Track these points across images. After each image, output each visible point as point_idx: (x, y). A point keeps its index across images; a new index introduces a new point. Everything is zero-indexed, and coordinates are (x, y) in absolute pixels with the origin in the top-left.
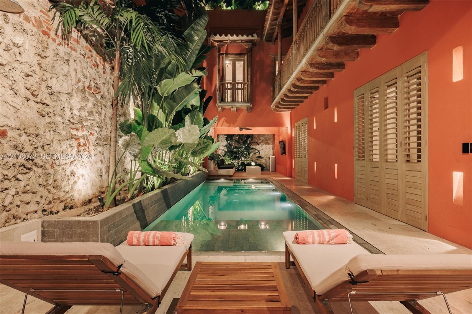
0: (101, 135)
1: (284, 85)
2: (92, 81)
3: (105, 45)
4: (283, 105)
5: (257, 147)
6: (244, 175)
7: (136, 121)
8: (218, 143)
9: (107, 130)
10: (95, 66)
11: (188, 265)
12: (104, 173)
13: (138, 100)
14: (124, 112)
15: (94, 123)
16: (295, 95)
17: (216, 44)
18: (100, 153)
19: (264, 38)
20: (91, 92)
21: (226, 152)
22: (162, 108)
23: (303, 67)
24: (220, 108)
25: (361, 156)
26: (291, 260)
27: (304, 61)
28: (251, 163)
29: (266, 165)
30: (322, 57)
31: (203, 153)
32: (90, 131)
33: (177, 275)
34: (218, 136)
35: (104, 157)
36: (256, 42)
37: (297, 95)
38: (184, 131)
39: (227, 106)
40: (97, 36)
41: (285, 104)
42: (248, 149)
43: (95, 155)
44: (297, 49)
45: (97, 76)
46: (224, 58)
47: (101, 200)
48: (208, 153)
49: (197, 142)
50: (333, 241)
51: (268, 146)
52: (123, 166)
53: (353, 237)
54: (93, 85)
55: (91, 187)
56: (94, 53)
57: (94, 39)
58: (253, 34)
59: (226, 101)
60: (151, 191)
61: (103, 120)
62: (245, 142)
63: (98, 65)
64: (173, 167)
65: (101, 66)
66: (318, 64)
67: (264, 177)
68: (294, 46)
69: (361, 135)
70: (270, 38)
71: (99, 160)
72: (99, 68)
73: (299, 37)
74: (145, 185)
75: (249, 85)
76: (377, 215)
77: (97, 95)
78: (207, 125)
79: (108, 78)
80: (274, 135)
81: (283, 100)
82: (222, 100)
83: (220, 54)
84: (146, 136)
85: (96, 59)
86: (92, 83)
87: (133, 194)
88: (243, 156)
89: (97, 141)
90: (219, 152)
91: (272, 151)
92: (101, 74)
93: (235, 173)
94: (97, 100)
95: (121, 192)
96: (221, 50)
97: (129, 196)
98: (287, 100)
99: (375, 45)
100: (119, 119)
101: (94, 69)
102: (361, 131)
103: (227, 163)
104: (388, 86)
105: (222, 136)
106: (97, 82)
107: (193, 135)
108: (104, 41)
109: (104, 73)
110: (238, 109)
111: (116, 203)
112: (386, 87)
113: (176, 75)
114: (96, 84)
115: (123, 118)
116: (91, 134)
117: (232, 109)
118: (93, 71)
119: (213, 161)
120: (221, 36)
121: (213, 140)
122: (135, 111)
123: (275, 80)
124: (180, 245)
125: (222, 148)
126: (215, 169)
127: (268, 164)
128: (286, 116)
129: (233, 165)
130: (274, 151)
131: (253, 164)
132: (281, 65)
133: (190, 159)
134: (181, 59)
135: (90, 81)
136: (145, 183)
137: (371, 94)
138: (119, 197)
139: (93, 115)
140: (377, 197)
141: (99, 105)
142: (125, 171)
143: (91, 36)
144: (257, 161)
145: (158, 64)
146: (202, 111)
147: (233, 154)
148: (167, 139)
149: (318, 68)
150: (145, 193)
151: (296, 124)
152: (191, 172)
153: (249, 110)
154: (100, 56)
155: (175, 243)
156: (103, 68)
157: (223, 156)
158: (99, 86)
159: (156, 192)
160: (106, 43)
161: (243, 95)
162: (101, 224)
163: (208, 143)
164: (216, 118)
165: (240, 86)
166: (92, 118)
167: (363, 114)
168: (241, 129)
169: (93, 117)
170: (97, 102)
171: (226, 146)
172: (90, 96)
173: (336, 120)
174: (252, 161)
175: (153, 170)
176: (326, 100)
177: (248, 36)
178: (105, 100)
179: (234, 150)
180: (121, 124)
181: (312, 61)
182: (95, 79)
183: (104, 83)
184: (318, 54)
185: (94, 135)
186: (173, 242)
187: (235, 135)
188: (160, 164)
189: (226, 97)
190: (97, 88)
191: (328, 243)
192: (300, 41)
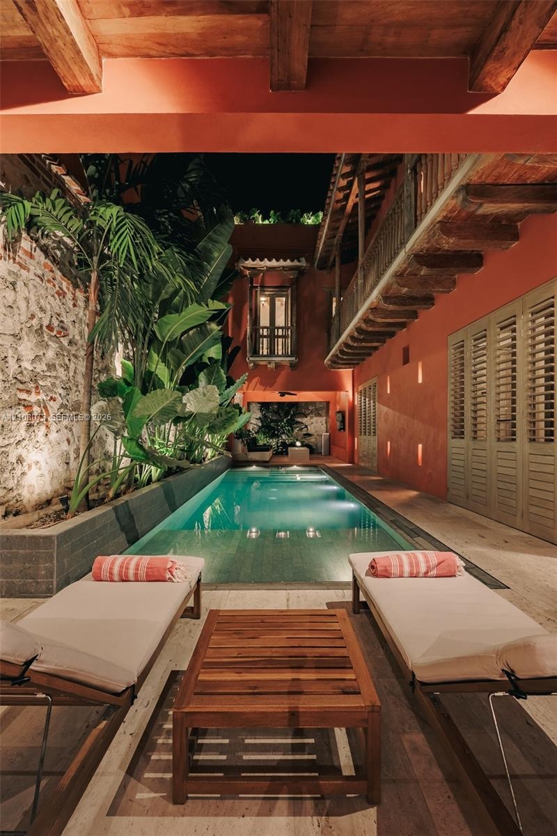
0: (68, 401)
1: (345, 330)
2: (54, 318)
3: (76, 264)
4: (342, 359)
5: (305, 420)
6: (285, 460)
7: (125, 380)
8: (247, 415)
9: (78, 393)
10: (59, 295)
11: (195, 610)
12: (72, 459)
13: (128, 349)
14: (106, 367)
15: (57, 382)
16: (360, 345)
17: (247, 272)
18: (66, 428)
19: (316, 264)
20: (53, 334)
21: (260, 428)
22: (164, 360)
23: (373, 303)
24: (252, 364)
25: (459, 432)
26: (362, 598)
27: (376, 293)
28: (295, 443)
29: (316, 445)
30: (404, 286)
31: (225, 429)
32: (50, 395)
33: (177, 626)
34: (249, 404)
35: (73, 435)
36: (304, 269)
37: (364, 344)
38: (195, 395)
39: (262, 361)
40: (65, 250)
41: (345, 357)
42: (292, 423)
43: (57, 432)
44: (365, 278)
45: (63, 310)
46: (258, 293)
47: (65, 501)
48: (234, 428)
49: (215, 412)
50: (434, 572)
51: (319, 419)
52: (103, 448)
53: (464, 565)
54: (55, 323)
55: (51, 481)
56: (58, 274)
57: (58, 253)
58: (301, 259)
59: (261, 353)
60: (147, 485)
61: (71, 378)
62: (287, 414)
63: (65, 293)
64: (181, 450)
65: (69, 296)
66: (396, 297)
67: (314, 462)
68: (360, 273)
69: (458, 402)
70: (325, 264)
71: (65, 439)
72: (66, 297)
73: (366, 259)
74: (138, 476)
75: (294, 331)
76: (484, 521)
77: (62, 339)
78: (231, 387)
79: (81, 314)
80: (328, 403)
81: (342, 352)
82: (255, 352)
83: (253, 287)
84: (138, 402)
85: (62, 284)
86: (54, 320)
87: (117, 490)
88: (283, 433)
89: (62, 410)
90: (250, 427)
91: (325, 425)
92: (69, 308)
93: (272, 457)
94: (62, 347)
95: (100, 487)
96: (254, 282)
97: (111, 494)
98: (348, 352)
99: (482, 268)
100: (98, 377)
101: (58, 300)
102: (458, 396)
103: (261, 443)
104: (502, 329)
105: (254, 405)
106: (62, 319)
107: (210, 400)
108: (75, 257)
109: (74, 305)
110: (278, 365)
111: (88, 505)
112: (499, 330)
113: (184, 308)
114: (62, 322)
115: (105, 375)
116: (51, 398)
117: (269, 366)
118: (56, 303)
119: (241, 440)
120: (253, 260)
121: (240, 409)
122: (123, 365)
123: (332, 324)
124: (179, 580)
125: (254, 421)
126: (243, 451)
127: (319, 445)
128: (346, 374)
129: (269, 446)
130: (329, 427)
131: (298, 444)
132: (339, 302)
133: (206, 437)
134: (191, 284)
135: (52, 317)
136: (137, 473)
137: (475, 340)
138: (96, 495)
139: (55, 369)
140: (483, 494)
141: (66, 354)
142: (107, 456)
143: (53, 248)
144: (304, 440)
145: (157, 293)
146: (226, 368)
147: (270, 430)
148: (169, 406)
149: (395, 303)
150: (137, 489)
151: (361, 388)
152: (209, 456)
153: (292, 366)
154: (69, 280)
155: (171, 576)
156: (73, 299)
157: (256, 433)
158: (65, 326)
159: (154, 486)
160: (79, 261)
161: (284, 345)
162: (57, 542)
163: (232, 413)
164: (245, 377)
165: (280, 333)
166: (54, 374)
167: (462, 371)
168: (282, 395)
169: (56, 372)
170: (61, 349)
171: (260, 418)
172: (51, 340)
173: (420, 381)
174: (297, 440)
175: (145, 455)
176: (406, 351)
177: (292, 261)
178: (75, 348)
179: (272, 424)
180: (101, 385)
181: (386, 292)
182: (59, 315)
183: (74, 321)
184: (396, 282)
185: (57, 400)
186: (168, 576)
187: (273, 403)
188: (160, 444)
189: (261, 348)
190: (62, 328)
191: (426, 575)
192: (368, 265)
